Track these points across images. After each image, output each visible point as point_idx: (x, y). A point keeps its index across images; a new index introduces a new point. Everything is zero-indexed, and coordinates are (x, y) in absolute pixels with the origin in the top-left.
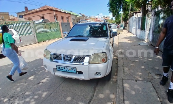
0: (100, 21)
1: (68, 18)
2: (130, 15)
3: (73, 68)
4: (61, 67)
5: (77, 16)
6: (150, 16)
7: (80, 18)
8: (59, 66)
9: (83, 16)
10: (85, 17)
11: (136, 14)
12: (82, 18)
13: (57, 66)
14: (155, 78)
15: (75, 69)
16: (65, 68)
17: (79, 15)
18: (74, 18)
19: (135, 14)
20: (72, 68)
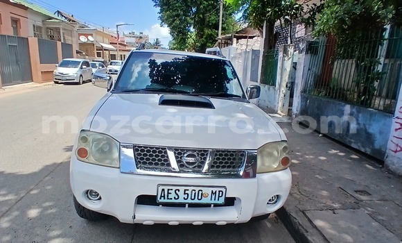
0: (125, 45)
1: (15, 22)
2: (219, 41)
3: (218, 189)
4: (174, 188)
5: (51, 18)
6: (289, 53)
7: (61, 27)
8: (166, 188)
9: (70, 20)
10: (77, 27)
11: (237, 40)
12: (69, 27)
13: (160, 188)
14: (362, 201)
15: (224, 190)
16: (189, 192)
17: (56, 16)
18: (39, 23)
19: (235, 40)
20: (214, 190)
